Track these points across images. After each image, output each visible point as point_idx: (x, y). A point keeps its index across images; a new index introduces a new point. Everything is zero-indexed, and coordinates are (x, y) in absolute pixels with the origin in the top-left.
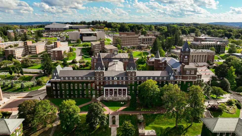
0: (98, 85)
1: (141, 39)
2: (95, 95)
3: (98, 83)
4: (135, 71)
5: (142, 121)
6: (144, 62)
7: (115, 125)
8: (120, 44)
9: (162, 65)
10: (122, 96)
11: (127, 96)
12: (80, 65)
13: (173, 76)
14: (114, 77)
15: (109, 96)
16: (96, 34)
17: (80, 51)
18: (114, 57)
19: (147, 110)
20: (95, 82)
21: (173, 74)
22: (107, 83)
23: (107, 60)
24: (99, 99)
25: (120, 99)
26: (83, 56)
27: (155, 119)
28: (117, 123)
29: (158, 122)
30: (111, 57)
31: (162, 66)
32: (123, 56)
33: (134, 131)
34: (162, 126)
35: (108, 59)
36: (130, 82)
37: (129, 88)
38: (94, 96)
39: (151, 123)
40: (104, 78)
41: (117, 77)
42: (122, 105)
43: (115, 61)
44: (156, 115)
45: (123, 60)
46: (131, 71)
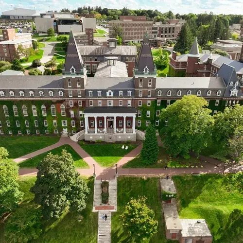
0: (73, 108)
1: (156, 28)
2: (66, 129)
3: (71, 105)
4: (155, 77)
5: (173, 196)
6: (165, 66)
7: (106, 205)
8: (121, 36)
9: (203, 69)
10: (125, 132)
11: (134, 133)
12: (46, 70)
13: (238, 88)
14: (107, 90)
15: (96, 133)
16: (81, 21)
17: (52, 47)
18: (108, 53)
19: (182, 167)
20: (65, 100)
21: (237, 83)
22: (91, 104)
23: (96, 60)
24: (75, 138)
25: (120, 137)
26: (55, 55)
27: (203, 188)
28: (113, 199)
29: (211, 195)
30: (103, 53)
31: (202, 71)
32: (127, 50)
33: (156, 228)
34: (219, 208)
35: (98, 56)
36: (141, 101)
37: (140, 115)
38: (65, 131)
39: (193, 198)
40: (86, 93)
41: (112, 91)
42: (124, 153)
43: (110, 60)
44: (204, 178)
45: (127, 60)
46: (146, 77)
